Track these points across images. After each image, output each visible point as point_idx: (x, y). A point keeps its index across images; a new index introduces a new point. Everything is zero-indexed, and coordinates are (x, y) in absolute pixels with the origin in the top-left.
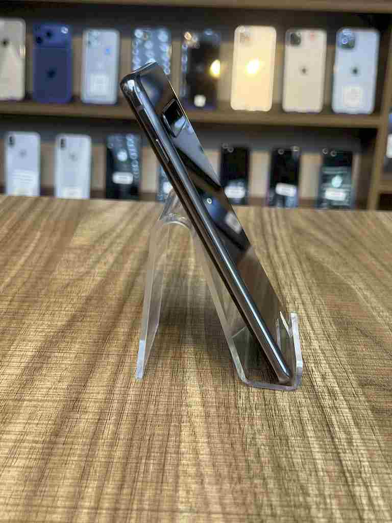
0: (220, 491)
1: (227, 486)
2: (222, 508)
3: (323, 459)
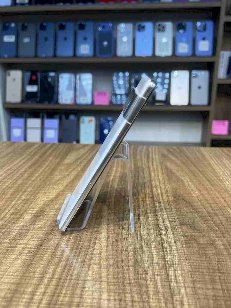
0: (108, 271)
1: (111, 270)
2: (107, 279)
3: (157, 258)
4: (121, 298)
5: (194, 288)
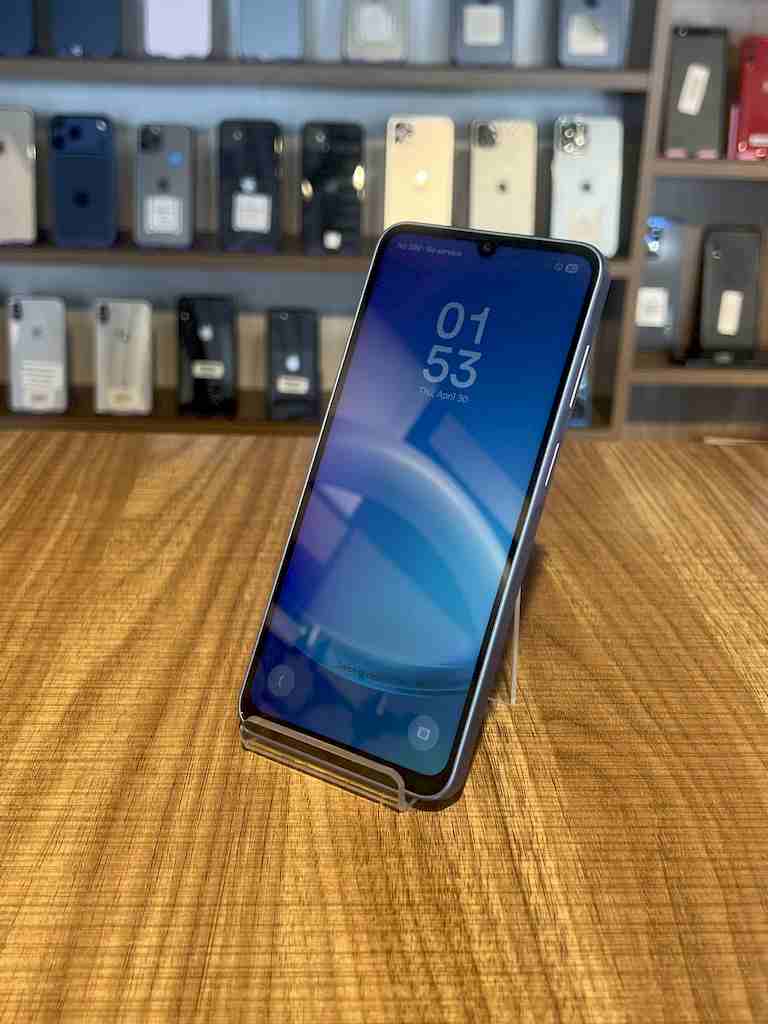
0: (340, 874)
2: (342, 897)
3: (482, 827)
4: (392, 946)
5: (595, 905)
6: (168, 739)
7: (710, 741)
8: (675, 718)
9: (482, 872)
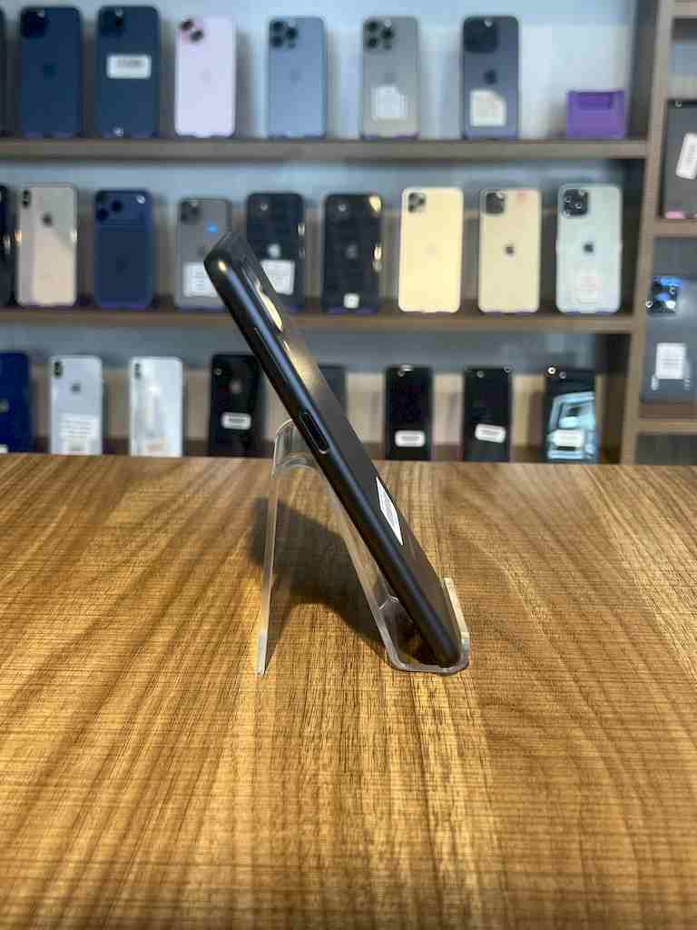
0: (254, 839)
2: (253, 859)
4: (293, 905)
6: (110, 716)
7: (645, 727)
8: (613, 707)
9: (396, 840)
